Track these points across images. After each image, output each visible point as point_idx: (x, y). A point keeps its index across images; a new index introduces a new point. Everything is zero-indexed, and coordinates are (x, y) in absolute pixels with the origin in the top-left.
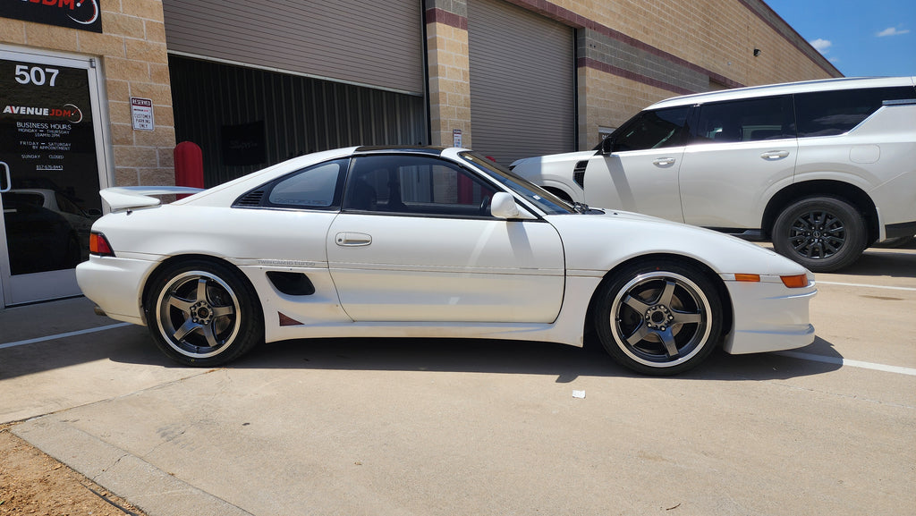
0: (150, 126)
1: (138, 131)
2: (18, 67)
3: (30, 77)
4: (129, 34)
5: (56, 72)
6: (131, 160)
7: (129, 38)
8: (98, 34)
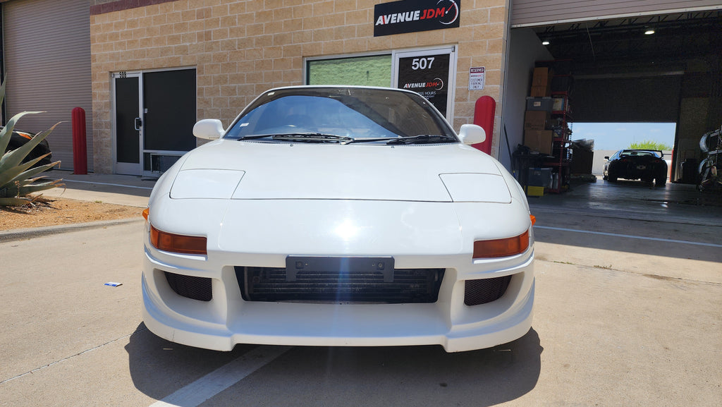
0: (480, 87)
1: (472, 91)
2: (414, 60)
3: (419, 65)
4: (477, 22)
5: (433, 59)
6: (464, 112)
7: (476, 25)
8: (456, 29)
